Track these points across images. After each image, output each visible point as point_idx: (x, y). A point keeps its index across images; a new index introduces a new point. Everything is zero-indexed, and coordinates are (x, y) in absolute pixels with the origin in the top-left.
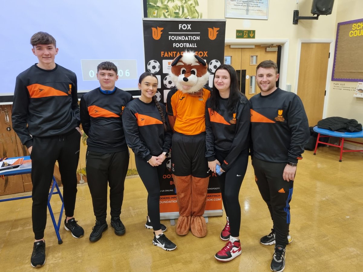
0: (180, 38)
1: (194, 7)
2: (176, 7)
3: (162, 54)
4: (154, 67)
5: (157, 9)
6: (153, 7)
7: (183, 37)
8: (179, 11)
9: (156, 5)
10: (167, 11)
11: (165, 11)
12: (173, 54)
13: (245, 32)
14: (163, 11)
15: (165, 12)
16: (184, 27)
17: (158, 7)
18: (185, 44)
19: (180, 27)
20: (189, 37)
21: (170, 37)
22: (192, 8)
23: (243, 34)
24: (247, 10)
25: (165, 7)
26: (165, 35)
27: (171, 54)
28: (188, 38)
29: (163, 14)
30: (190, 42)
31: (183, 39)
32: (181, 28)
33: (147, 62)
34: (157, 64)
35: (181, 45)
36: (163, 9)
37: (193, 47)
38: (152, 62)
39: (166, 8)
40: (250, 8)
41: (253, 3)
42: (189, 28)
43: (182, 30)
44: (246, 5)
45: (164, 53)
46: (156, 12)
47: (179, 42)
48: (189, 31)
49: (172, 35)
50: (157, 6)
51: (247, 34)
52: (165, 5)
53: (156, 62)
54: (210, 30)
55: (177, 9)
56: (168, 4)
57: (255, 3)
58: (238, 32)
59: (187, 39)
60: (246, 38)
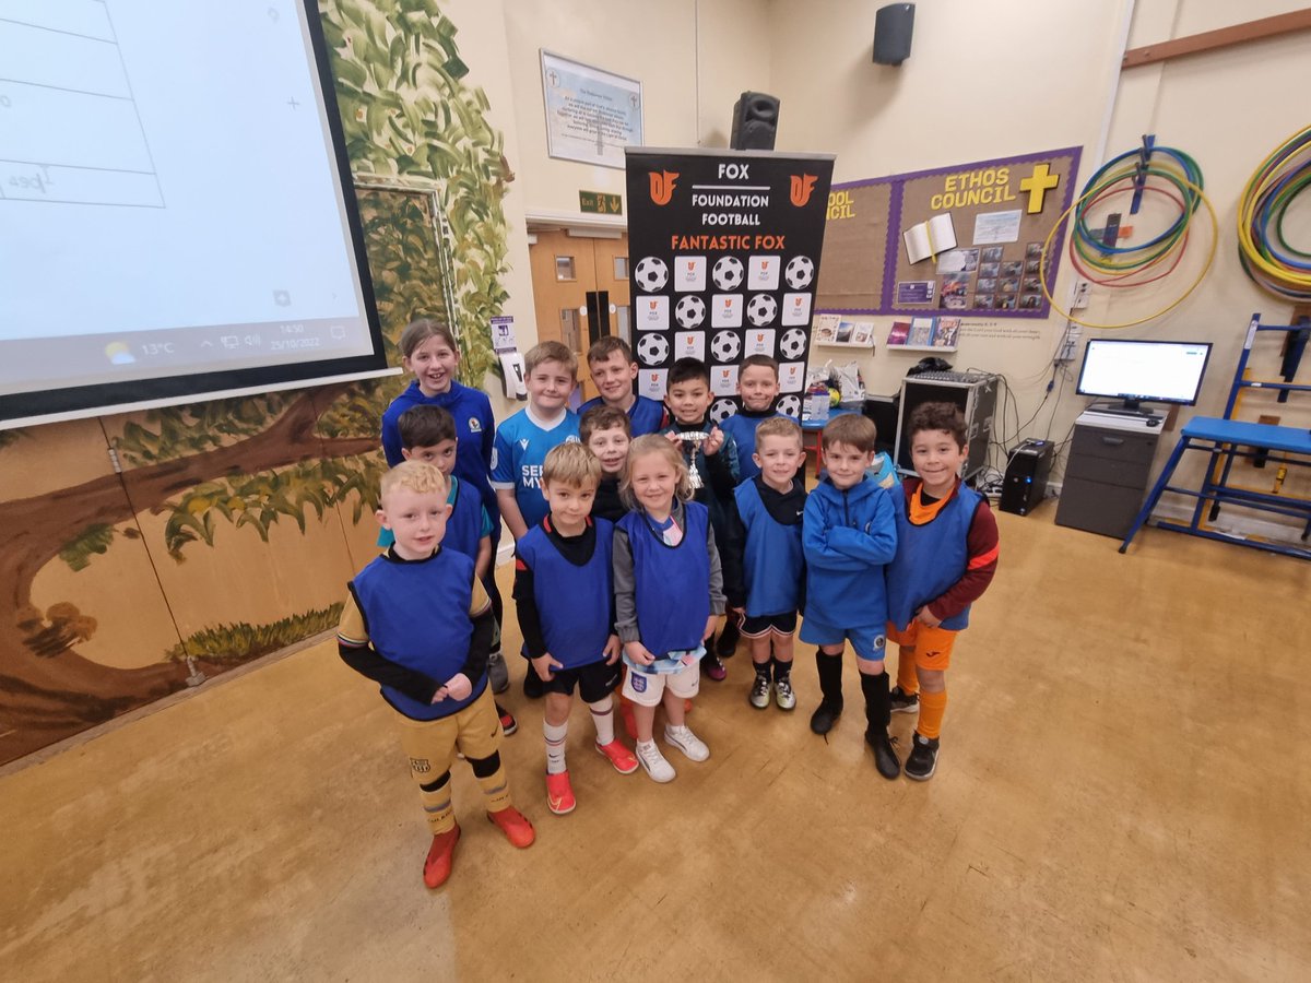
0: (720, 201)
1: (479, 112)
2: (425, 105)
3: (674, 243)
4: (653, 277)
5: (367, 103)
6: (352, 93)
7: (727, 197)
8: (436, 116)
9: (360, 90)
10: (398, 112)
11: (394, 112)
12: (701, 241)
13: (599, 197)
14: (388, 112)
15: (394, 116)
16: (732, 171)
17: (370, 95)
18: (731, 216)
19: (721, 172)
20: (744, 198)
21: (695, 197)
22: (474, 115)
23: (596, 202)
24: (600, 144)
25: (390, 98)
26: (682, 192)
27: (696, 243)
28: (741, 201)
29: (387, 122)
30: (744, 211)
31: (727, 205)
32: (724, 175)
33: (634, 263)
34: (661, 269)
35: (723, 219)
36: (387, 104)
37: (752, 223)
38: (648, 262)
39: (395, 102)
40: (606, 139)
41: (610, 129)
42: (744, 174)
43: (725, 180)
44: (596, 130)
45: (680, 240)
46: (364, 110)
47: (718, 210)
48: (743, 182)
49: (699, 192)
50: (365, 93)
51: (604, 204)
52: (392, 94)
53: (657, 262)
54: (795, 180)
55: (431, 110)
56: (398, 91)
57: (615, 129)
58: (584, 195)
59: (737, 203)
60: (602, 212)
